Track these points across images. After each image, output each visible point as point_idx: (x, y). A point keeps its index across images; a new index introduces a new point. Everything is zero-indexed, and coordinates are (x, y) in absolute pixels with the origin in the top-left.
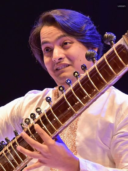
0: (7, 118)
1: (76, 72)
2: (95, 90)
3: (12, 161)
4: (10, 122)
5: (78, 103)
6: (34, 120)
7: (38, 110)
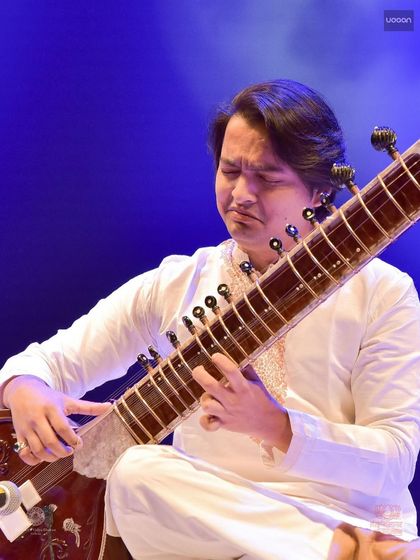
0: (124, 317)
2: (358, 250)
3: (173, 398)
4: (132, 327)
5: (320, 275)
6: (214, 311)
7: (223, 289)
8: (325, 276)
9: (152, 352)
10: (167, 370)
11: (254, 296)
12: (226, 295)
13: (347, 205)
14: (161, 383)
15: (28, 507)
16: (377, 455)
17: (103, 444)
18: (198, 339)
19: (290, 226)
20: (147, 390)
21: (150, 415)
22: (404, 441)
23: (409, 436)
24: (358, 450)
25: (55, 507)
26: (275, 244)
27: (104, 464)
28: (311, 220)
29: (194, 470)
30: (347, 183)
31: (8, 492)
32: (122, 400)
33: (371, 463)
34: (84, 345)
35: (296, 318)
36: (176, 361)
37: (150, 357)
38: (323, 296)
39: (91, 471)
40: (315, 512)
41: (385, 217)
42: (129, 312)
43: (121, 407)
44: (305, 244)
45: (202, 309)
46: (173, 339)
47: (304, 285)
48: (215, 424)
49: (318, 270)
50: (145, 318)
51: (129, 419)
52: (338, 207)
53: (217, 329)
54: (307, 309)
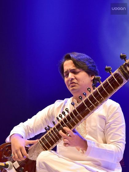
0: (45, 116)
1: (89, 88)
2: (102, 99)
3: (54, 139)
5: (92, 106)
6: (64, 115)
7: (67, 109)
8: (93, 106)
9: (48, 126)
10: (52, 131)
11: (74, 111)
12: (68, 111)
13: (99, 87)
14: (50, 135)
15: (16, 168)
16: (112, 151)
17: (36, 151)
18: (60, 123)
19: (84, 93)
20: (47, 137)
21: (48, 143)
22: (120, 148)
23: (121, 146)
24: (106, 150)
25: (23, 168)
26: (80, 97)
27: (36, 156)
28: (89, 91)
29: (58, 158)
30: (99, 81)
31: (9, 164)
32: (40, 139)
33: (110, 154)
34: (34, 123)
35: (86, 117)
36: (54, 129)
37: (48, 128)
38: (93, 111)
39: (33, 158)
40: (90, 169)
41: (109, 90)
42: (47, 114)
43: (40, 141)
44: (88, 98)
45: (61, 115)
46: (54, 123)
47: (88, 108)
48: (67, 145)
49: (91, 104)
50: (50, 116)
51: (42, 145)
52: (96, 87)
53: (65, 120)
54: (88, 115)
